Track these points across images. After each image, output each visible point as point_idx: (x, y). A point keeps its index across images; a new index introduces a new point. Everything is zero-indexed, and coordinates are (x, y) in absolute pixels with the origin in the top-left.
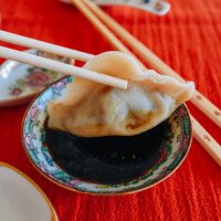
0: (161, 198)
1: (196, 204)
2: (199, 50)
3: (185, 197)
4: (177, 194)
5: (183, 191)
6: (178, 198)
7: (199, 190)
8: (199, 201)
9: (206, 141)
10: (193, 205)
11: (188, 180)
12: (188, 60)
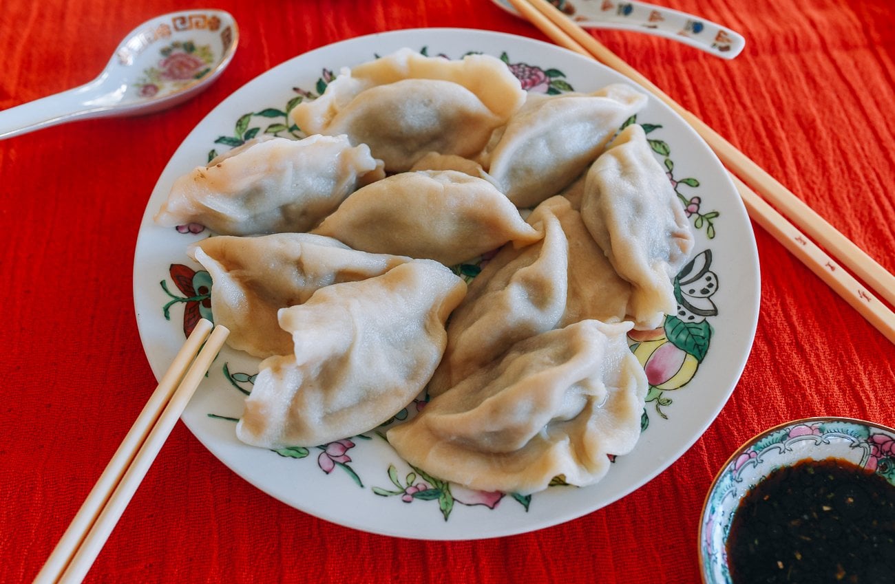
0: (818, 392)
1: (872, 395)
2: (813, 109)
3: (852, 387)
4: (839, 383)
5: (848, 379)
6: (844, 392)
7: (870, 373)
8: (875, 391)
9: (864, 301)
10: (868, 398)
11: (851, 360)
12: (800, 135)
